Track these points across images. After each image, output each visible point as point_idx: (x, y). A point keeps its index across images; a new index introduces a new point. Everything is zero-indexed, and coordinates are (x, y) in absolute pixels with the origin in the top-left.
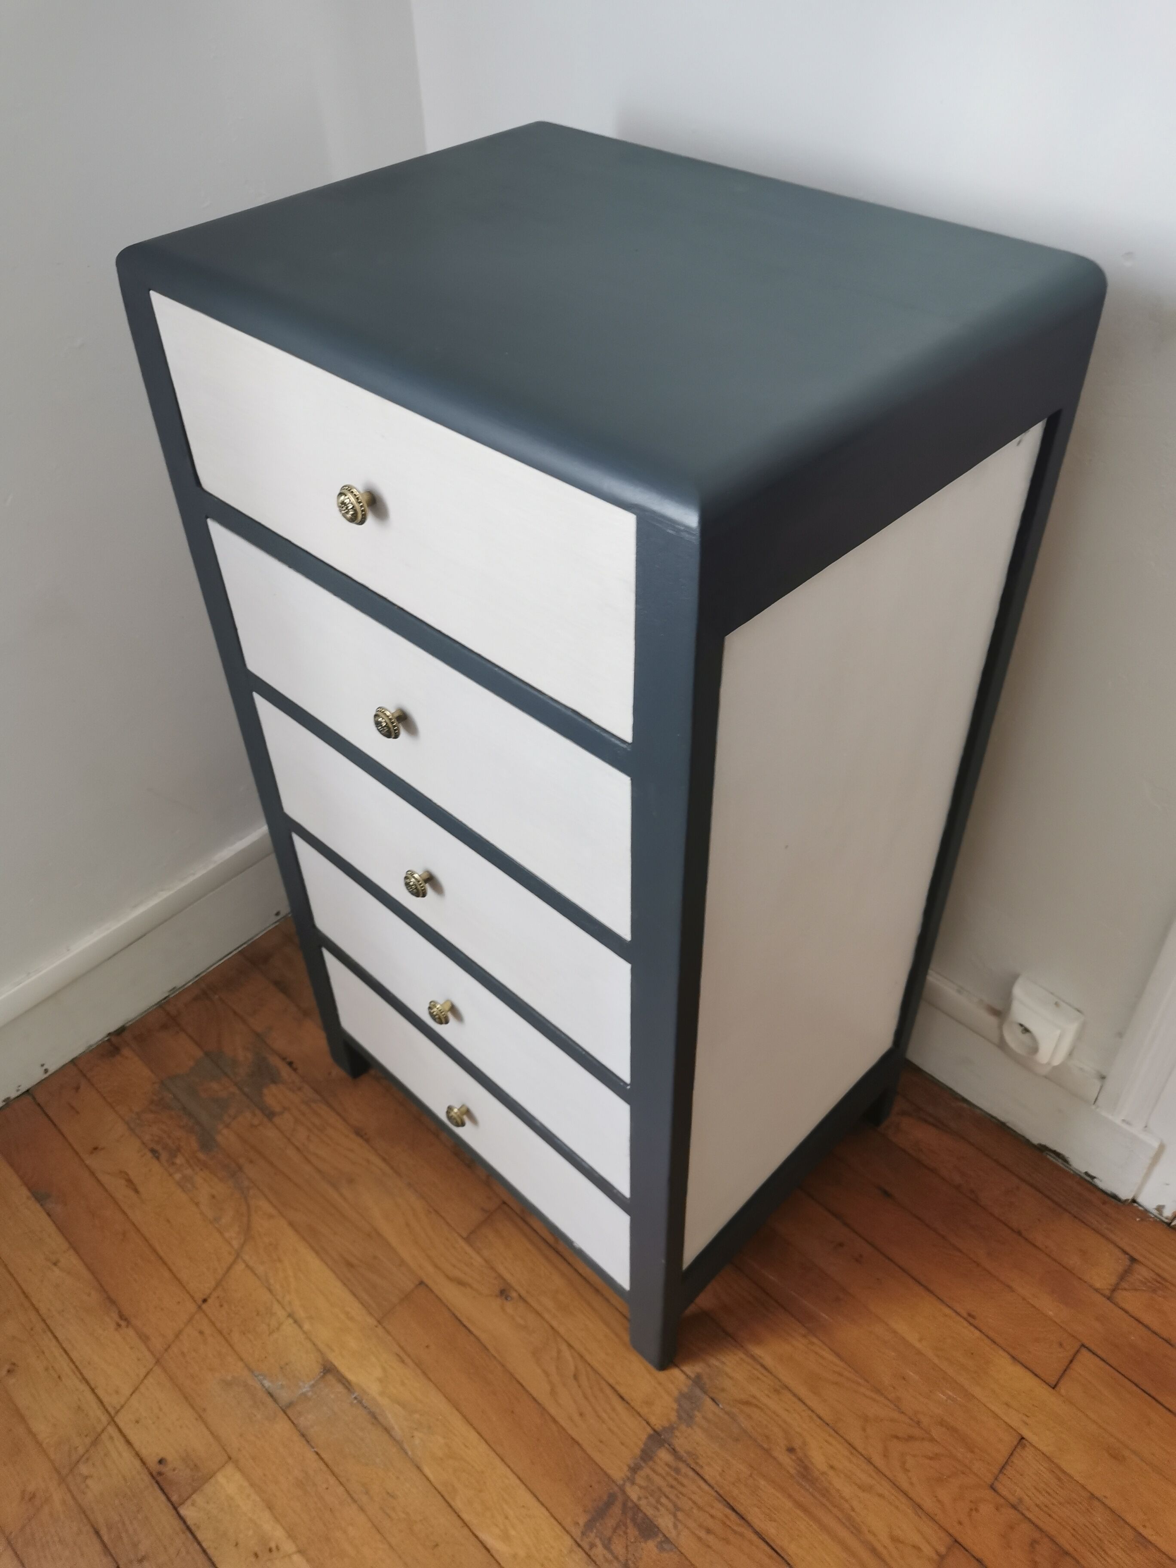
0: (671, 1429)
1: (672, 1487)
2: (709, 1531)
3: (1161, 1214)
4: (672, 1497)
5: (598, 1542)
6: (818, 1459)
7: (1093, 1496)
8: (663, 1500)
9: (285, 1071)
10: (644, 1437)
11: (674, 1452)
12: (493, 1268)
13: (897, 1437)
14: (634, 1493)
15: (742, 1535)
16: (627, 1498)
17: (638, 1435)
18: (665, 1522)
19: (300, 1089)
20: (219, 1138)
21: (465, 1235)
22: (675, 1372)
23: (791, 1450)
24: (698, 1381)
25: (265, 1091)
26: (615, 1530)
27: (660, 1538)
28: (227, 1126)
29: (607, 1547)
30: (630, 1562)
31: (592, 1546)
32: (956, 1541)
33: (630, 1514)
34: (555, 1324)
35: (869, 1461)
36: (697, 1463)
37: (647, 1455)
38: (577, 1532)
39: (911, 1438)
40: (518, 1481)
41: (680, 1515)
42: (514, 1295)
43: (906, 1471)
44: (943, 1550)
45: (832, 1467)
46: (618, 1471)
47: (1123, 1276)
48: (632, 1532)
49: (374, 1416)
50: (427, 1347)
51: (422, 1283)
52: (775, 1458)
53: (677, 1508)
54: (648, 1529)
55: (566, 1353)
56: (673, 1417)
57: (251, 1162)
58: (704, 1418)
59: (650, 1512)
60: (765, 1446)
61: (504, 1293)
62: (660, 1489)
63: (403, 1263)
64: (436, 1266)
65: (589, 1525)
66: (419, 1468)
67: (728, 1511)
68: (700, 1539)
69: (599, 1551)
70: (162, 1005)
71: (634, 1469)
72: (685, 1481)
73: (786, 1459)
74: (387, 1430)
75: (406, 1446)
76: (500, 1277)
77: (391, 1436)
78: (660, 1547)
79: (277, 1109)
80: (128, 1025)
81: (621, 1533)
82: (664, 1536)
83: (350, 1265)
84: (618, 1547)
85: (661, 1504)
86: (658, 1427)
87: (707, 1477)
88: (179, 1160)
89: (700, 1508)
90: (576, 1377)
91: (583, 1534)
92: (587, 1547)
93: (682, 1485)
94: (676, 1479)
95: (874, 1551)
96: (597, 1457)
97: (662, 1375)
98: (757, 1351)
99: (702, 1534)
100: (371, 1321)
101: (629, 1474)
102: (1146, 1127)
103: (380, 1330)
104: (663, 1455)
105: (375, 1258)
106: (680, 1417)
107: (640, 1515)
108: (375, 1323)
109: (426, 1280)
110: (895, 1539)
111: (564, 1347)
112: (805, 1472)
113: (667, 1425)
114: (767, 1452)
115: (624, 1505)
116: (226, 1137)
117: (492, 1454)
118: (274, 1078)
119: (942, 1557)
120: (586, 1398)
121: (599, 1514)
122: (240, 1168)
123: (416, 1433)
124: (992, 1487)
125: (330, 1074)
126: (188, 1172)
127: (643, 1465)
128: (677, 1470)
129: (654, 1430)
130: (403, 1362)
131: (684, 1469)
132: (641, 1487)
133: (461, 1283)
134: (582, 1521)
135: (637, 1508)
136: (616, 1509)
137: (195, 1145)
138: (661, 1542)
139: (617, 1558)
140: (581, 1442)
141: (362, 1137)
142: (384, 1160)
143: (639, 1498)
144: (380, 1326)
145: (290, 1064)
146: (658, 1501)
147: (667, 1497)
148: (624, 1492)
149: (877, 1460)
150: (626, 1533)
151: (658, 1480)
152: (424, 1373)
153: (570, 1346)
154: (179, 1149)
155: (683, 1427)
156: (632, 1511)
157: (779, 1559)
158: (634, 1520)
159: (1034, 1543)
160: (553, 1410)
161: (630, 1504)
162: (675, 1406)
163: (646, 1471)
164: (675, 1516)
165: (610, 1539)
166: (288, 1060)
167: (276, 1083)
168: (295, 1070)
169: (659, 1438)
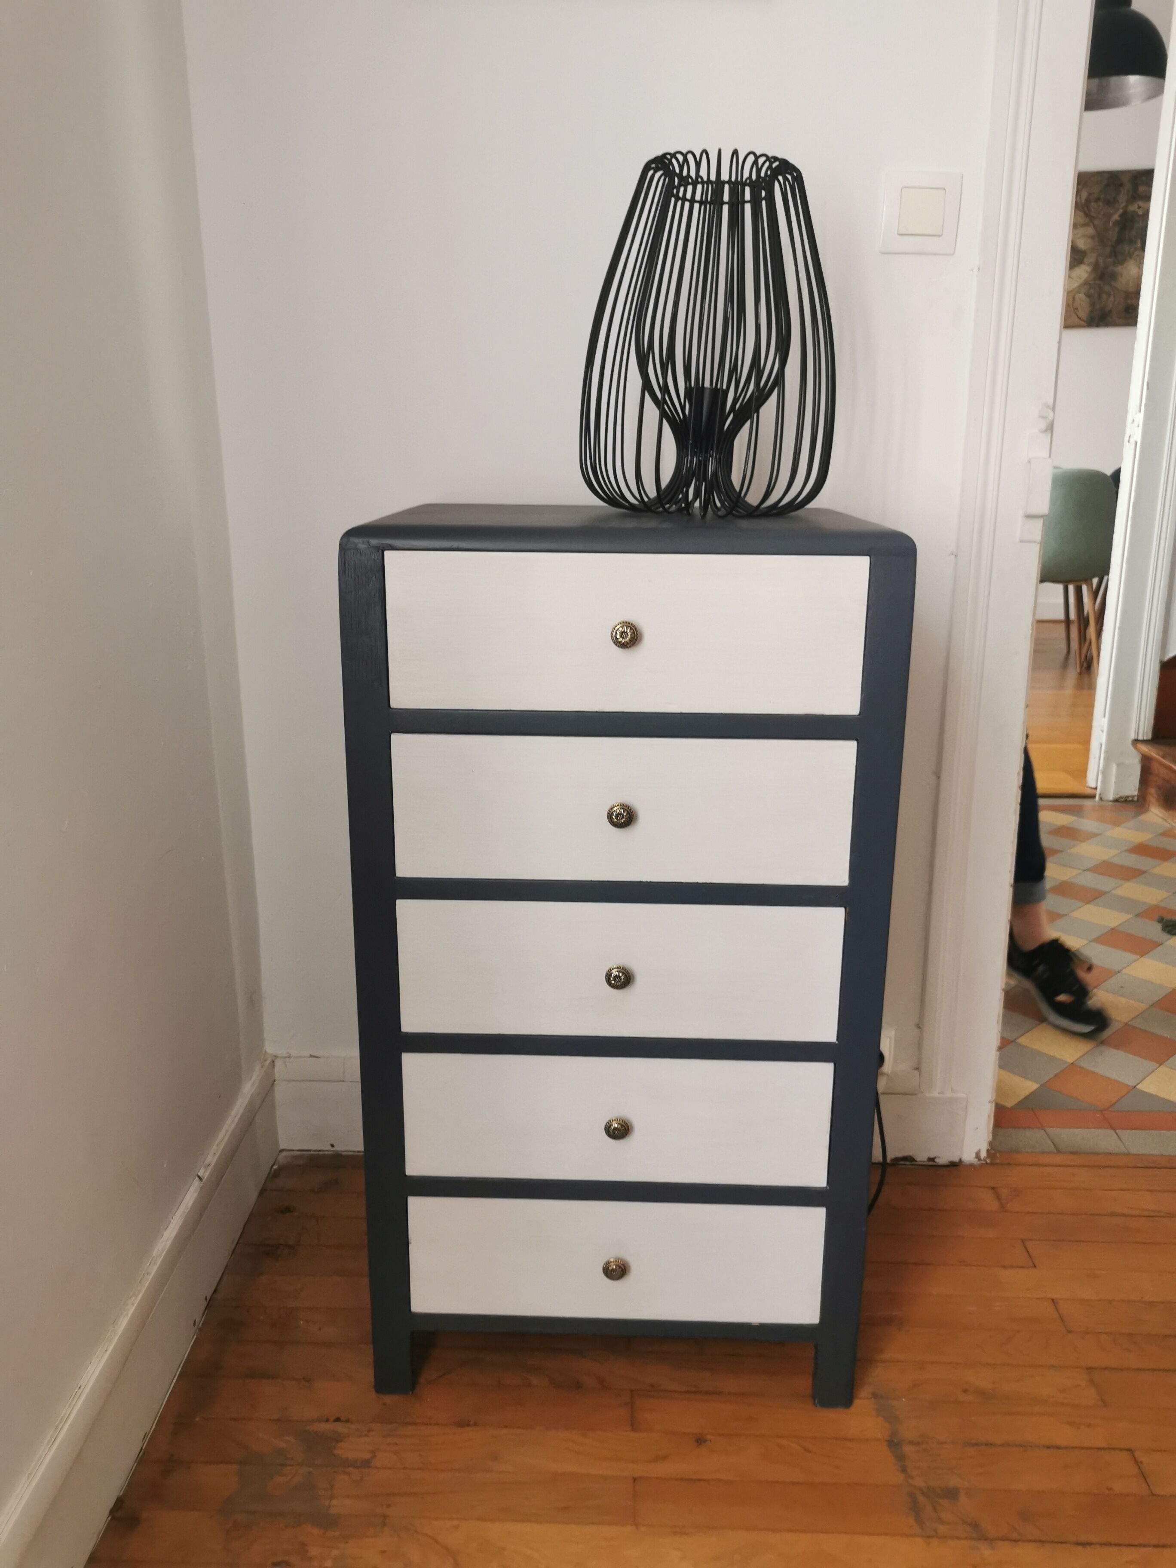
0: (894, 1432)
1: (935, 1461)
2: (981, 1466)
3: (980, 1159)
4: (941, 1465)
5: (935, 1525)
6: (983, 1384)
7: (1110, 1301)
8: (940, 1471)
9: (340, 1428)
10: (886, 1449)
11: (911, 1443)
12: (673, 1433)
13: (1003, 1344)
14: (919, 1482)
15: (998, 1453)
16: (920, 1488)
17: (879, 1450)
18: (953, 1482)
19: (369, 1431)
20: (333, 1511)
21: (629, 1428)
22: (857, 1402)
23: (965, 1391)
24: (874, 1395)
25: (336, 1452)
26: (935, 1509)
27: (962, 1492)
28: (332, 1498)
29: (944, 1523)
30: (965, 1519)
31: (935, 1531)
32: (1089, 1369)
33: (931, 1495)
34: (756, 1432)
35: (1006, 1365)
36: (930, 1438)
37: (901, 1458)
38: (917, 1531)
39: (1009, 1339)
40: (848, 1535)
41: (956, 1471)
42: (708, 1437)
43: (1026, 1355)
44: (1087, 1377)
45: (994, 1382)
46: (896, 1479)
47: (998, 1197)
48: (945, 1502)
50: (690, 1511)
51: (635, 1479)
52: (964, 1402)
53: (951, 1469)
54: (952, 1494)
55: (783, 1442)
56: (887, 1425)
57: (389, 1506)
58: (903, 1412)
59: (940, 1484)
60: (951, 1400)
61: (700, 1440)
62: (929, 1467)
63: (605, 1478)
64: (632, 1462)
65: (919, 1521)
67: (978, 1447)
68: (982, 1474)
69: (942, 1529)
70: (143, 1459)
71: (904, 1470)
72: (936, 1452)
73: (968, 1398)
76: (685, 1434)
78: (969, 1497)
79: (368, 1456)
80: (121, 1495)
81: (940, 1509)
82: (964, 1489)
83: (565, 1509)
84: (948, 1517)
85: (941, 1475)
86: (886, 1438)
87: (944, 1440)
88: (314, 1551)
89: (961, 1459)
90: (806, 1450)
91: (922, 1528)
92: (932, 1534)
93: (938, 1455)
94: (932, 1455)
95: (1064, 1405)
96: (875, 1482)
97: (854, 1408)
98: (887, 1355)
99: (980, 1470)
100: (629, 1528)
101: (904, 1475)
102: (952, 1090)
103: (643, 1529)
104: (907, 1449)
105: (579, 1490)
106: (891, 1423)
107: (937, 1490)
108: (634, 1527)
109: (636, 1475)
110: (1063, 1390)
111: (780, 1441)
112: (985, 1395)
113: (889, 1432)
114: (956, 1402)
115: (923, 1493)
116: (340, 1505)
117: (814, 1534)
118: (338, 1438)
119: (1091, 1381)
120: (827, 1456)
121: (915, 1508)
122: (385, 1517)
124: (1071, 1332)
125: (385, 1404)
126: (335, 1552)
127: (903, 1463)
128: (926, 1450)
129: (887, 1441)
130: (686, 1533)
131: (928, 1447)
132: (920, 1476)
133: (664, 1458)
134: (911, 1521)
135: (930, 1488)
136: (921, 1499)
137: (316, 1531)
138: (966, 1494)
139: (956, 1524)
140: (854, 1482)
141: (468, 1425)
142: (505, 1426)
143: (926, 1482)
144: (640, 1527)
145: (338, 1420)
146: (938, 1475)
147: (939, 1468)
148: (912, 1488)
149: (1011, 1362)
150: (943, 1506)
151: (922, 1464)
152: (711, 1528)
153: (783, 1437)
154: (303, 1545)
155: (899, 1426)
156: (931, 1492)
157: (1030, 1448)
158: (937, 1496)
159: (1116, 1341)
160: (819, 1480)
161: (925, 1490)
162: (880, 1419)
163: (910, 1465)
164: (955, 1474)
165: (939, 1518)
166: (332, 1419)
167: (341, 1441)
168: (347, 1421)
169: (894, 1444)
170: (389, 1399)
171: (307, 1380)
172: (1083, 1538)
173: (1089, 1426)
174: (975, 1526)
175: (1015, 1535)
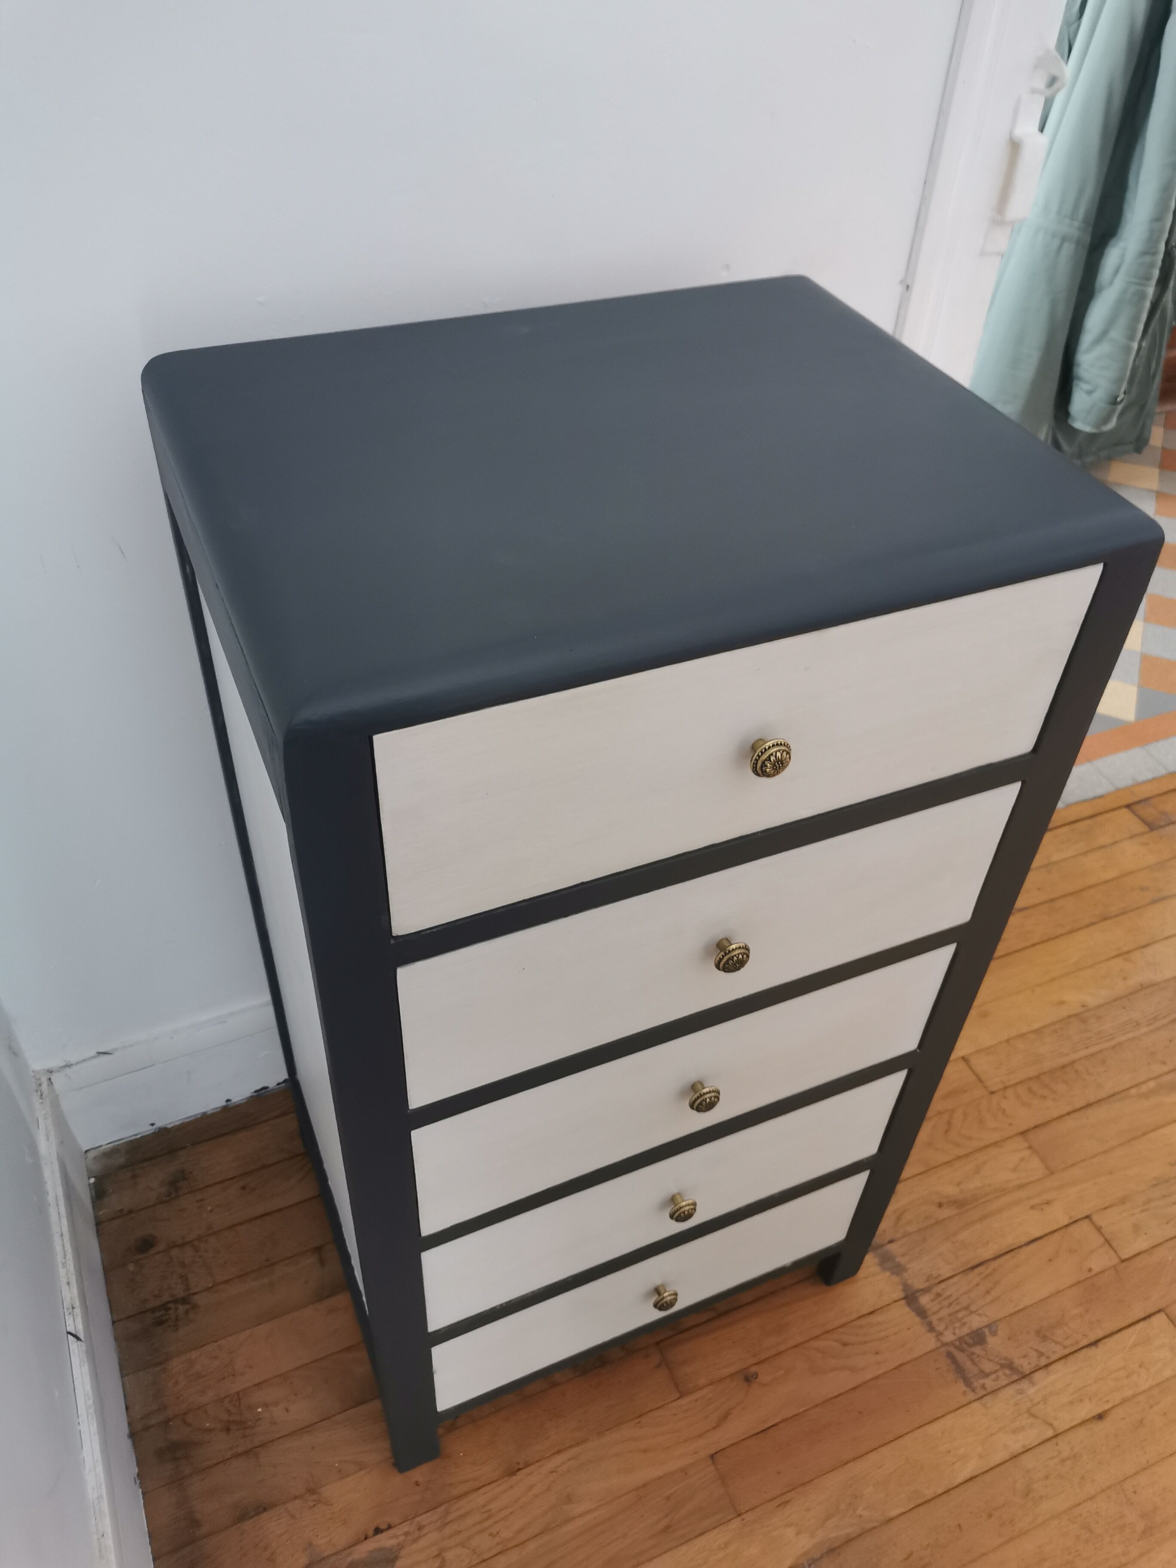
0: (906, 1287)
1: (950, 1304)
2: (988, 1292)
4: (958, 1308)
5: (981, 1381)
6: (951, 1190)
7: (1008, 1041)
8: (960, 1315)
9: (385, 1541)
10: (907, 1309)
11: (923, 1291)
12: (721, 1380)
13: (947, 1131)
14: (948, 1337)
15: (995, 1270)
16: (952, 1343)
17: (902, 1314)
18: (975, 1322)
19: (420, 1528)
21: (678, 1395)
23: (940, 1205)
24: (873, 1247)
26: (974, 1363)
27: (986, 1331)
29: (987, 1375)
30: (1000, 1362)
31: (983, 1387)
32: (1023, 1133)
33: (965, 1346)
34: (791, 1343)
35: (959, 1158)
36: (936, 1278)
37: (922, 1313)
38: (971, 1396)
39: (949, 1123)
40: (921, 1430)
41: (973, 1308)
42: (753, 1369)
43: (970, 1138)
44: (1026, 1145)
45: (958, 1184)
46: (929, 1342)
48: (977, 1350)
49: (831, 1551)
50: (779, 1473)
51: (712, 1457)
52: (944, 1219)
53: (967, 1308)
54: (979, 1337)
55: (820, 1344)
56: (896, 1279)
58: (903, 1255)
59: (966, 1331)
60: (933, 1222)
61: (749, 1378)
62: (949, 1315)
63: (684, 1470)
64: (700, 1436)
65: (968, 1383)
66: (891, 1520)
67: (977, 1271)
68: (992, 1302)
69: (989, 1382)
71: (931, 1328)
72: (948, 1293)
73: (946, 1213)
74: (849, 1541)
75: (869, 1526)
76: (731, 1376)
77: (854, 1538)
78: (994, 1333)
81: (977, 1360)
82: (986, 1326)
83: (667, 1529)
84: (988, 1366)
85: (963, 1318)
86: (902, 1295)
87: (948, 1275)
89: (970, 1291)
90: (845, 1345)
91: (973, 1390)
92: (983, 1392)
93: (950, 1296)
94: (945, 1299)
95: (1020, 1187)
96: (916, 1354)
97: (863, 1272)
99: (989, 1298)
100: (735, 1524)
101: (934, 1334)
103: (748, 1517)
104: (924, 1300)
105: (668, 1498)
106: (897, 1274)
107: (967, 1338)
108: (739, 1519)
109: (713, 1451)
110: (1015, 1170)
111: (815, 1344)
112: (960, 1204)
113: (901, 1287)
114: (938, 1222)
115: (957, 1348)
117: (893, 1444)
118: (391, 1556)
119: (1030, 1147)
120: (865, 1343)
121: (959, 1370)
123: (859, 1512)
124: (992, 1093)
125: (417, 1484)
127: (927, 1320)
128: (939, 1295)
129: (904, 1298)
130: (787, 1502)
131: (938, 1289)
132: (946, 1328)
133: (725, 1417)
134: (962, 1387)
135: (960, 1339)
136: (960, 1357)
138: (990, 1332)
139: (996, 1371)
140: (899, 1363)
141: (519, 1469)
142: (559, 1452)
143: (954, 1334)
144: (744, 1516)
145: (378, 1531)
146: (960, 1320)
147: (957, 1312)
148: (945, 1344)
149: (961, 1152)
150: (978, 1356)
151: (944, 1313)
152: (804, 1484)
153: (816, 1338)
155: (905, 1275)
156: (962, 1344)
157: (1016, 1251)
158: (970, 1345)
159: (1030, 1090)
160: (869, 1376)
161: (957, 1343)
162: (888, 1274)
163: (934, 1319)
164: (974, 1312)
165: (982, 1371)
166: (371, 1533)
167: (396, 1558)
168: (390, 1527)
169: (911, 1298)
170: (419, 1474)
171: (312, 1491)
172: (1093, 1337)
173: (1048, 1203)
174: (1010, 1366)
175: (1043, 1361)
